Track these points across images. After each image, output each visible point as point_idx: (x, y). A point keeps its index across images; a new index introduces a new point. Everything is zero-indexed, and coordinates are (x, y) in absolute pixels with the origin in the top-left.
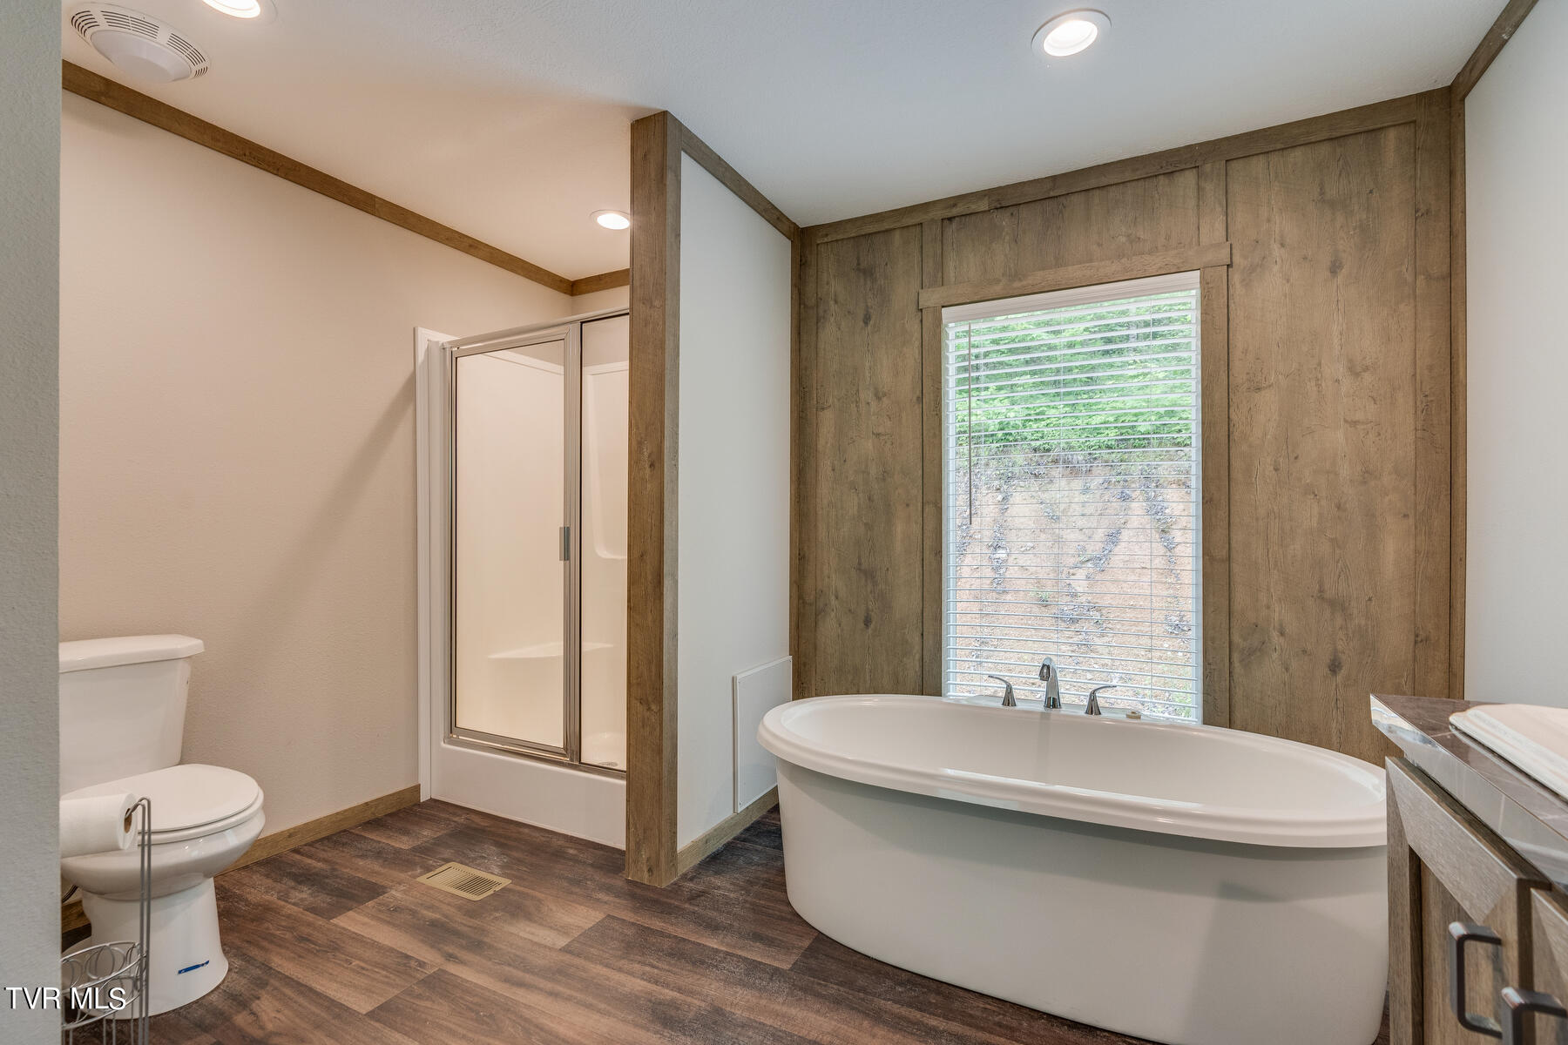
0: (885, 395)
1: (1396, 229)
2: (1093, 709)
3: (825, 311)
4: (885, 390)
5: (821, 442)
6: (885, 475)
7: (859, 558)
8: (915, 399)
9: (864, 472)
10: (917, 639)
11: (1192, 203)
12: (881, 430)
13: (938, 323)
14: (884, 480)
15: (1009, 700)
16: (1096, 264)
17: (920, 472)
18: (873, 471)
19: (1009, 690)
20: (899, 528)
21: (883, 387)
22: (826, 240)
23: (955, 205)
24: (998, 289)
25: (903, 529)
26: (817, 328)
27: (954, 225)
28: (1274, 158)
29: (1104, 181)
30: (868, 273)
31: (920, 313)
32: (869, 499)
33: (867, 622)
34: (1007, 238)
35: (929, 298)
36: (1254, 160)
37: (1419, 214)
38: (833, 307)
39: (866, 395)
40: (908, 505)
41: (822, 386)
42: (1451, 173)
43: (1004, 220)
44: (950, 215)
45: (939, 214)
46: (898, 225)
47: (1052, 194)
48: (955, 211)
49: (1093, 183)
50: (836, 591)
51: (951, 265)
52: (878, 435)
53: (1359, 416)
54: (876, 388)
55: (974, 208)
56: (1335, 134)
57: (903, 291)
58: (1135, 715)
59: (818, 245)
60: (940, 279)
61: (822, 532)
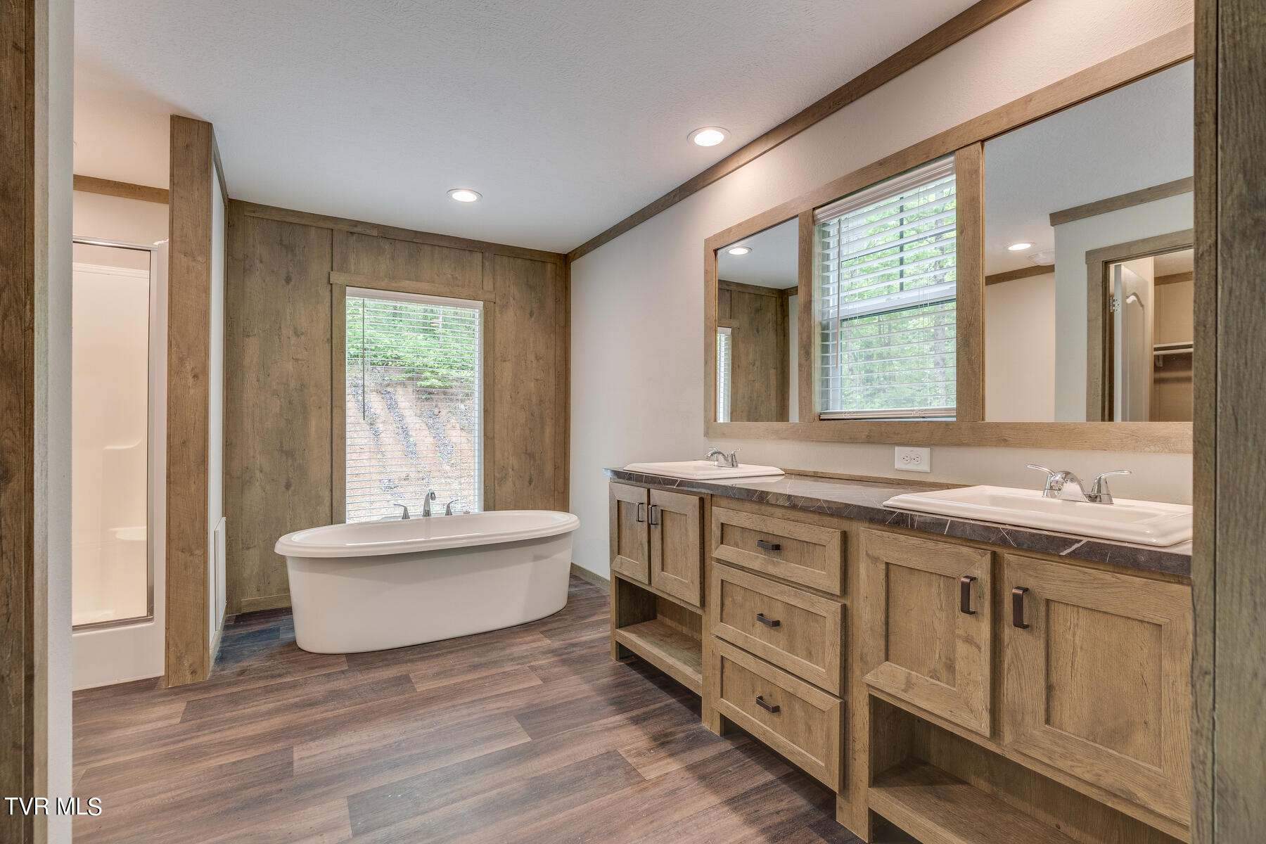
0: (302, 334)
1: (550, 304)
2: (448, 513)
3: (251, 266)
4: (303, 330)
5: (247, 360)
6: (303, 387)
7: (281, 443)
8: (325, 340)
9: (285, 384)
10: (327, 493)
11: (480, 268)
12: (299, 357)
13: (344, 294)
14: (302, 390)
15: (406, 516)
16: (437, 285)
17: (330, 387)
18: (293, 384)
19: (406, 510)
20: (313, 423)
21: (302, 328)
22: (253, 215)
23: (356, 226)
24: (383, 284)
25: (316, 424)
26: (244, 276)
27: (355, 237)
28: (511, 259)
29: (441, 243)
30: (290, 249)
31: (330, 286)
32: (289, 402)
33: (288, 486)
34: (388, 256)
35: (337, 278)
36: (504, 258)
37: (557, 301)
38: (258, 264)
39: (287, 332)
40: (320, 408)
41: (248, 319)
42: (566, 288)
43: (386, 246)
44: (352, 231)
45: (346, 228)
46: (314, 224)
47: (415, 240)
48: (355, 230)
49: (435, 242)
50: (261, 467)
51: (352, 261)
52: (297, 360)
53: (539, 377)
54: (295, 328)
55: (368, 232)
56: (533, 258)
57: (318, 269)
58: (467, 513)
59: (245, 216)
60: (344, 268)
61: (247, 425)
